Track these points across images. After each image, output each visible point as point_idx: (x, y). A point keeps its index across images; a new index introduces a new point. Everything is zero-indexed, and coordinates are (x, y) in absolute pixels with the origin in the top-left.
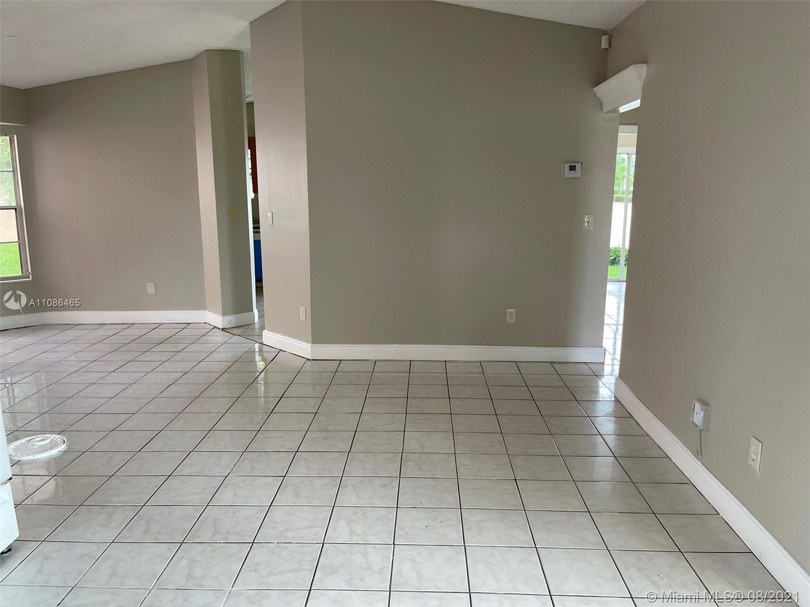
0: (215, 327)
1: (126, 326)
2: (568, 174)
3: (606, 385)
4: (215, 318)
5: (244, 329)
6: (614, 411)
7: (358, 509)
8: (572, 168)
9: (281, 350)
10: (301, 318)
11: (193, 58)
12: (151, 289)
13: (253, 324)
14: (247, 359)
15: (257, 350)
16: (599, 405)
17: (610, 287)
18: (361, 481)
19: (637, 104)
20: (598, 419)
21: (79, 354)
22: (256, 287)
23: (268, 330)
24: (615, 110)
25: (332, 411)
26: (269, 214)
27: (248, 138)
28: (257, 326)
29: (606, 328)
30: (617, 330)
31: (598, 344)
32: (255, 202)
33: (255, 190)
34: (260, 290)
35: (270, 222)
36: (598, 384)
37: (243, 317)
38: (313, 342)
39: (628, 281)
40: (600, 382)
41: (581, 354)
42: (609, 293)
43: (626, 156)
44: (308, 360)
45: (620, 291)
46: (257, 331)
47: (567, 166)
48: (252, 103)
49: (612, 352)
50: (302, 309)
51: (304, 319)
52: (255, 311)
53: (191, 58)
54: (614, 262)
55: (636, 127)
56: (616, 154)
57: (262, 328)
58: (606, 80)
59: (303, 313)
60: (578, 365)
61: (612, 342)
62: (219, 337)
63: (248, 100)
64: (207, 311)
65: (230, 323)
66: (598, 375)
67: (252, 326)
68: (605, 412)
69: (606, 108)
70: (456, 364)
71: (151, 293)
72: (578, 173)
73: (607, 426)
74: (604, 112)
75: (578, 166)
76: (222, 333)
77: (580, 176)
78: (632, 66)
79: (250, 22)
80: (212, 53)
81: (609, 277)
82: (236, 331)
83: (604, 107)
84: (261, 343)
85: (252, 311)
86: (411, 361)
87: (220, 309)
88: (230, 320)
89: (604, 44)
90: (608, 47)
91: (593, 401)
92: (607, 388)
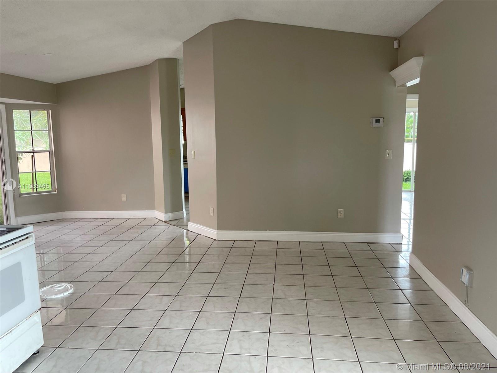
0: (160, 220)
1: (109, 220)
2: (375, 125)
3: (403, 257)
4: (160, 215)
5: (178, 221)
6: (409, 274)
7: (245, 333)
8: (378, 121)
9: (199, 234)
10: (211, 215)
11: (152, 64)
12: (123, 198)
13: (183, 218)
14: (179, 239)
15: (185, 234)
16: (399, 270)
17: (404, 195)
18: (247, 316)
19: (417, 81)
20: (398, 279)
21: (82, 236)
22: (185, 196)
23: (192, 222)
24: (404, 85)
25: (229, 272)
26: (193, 153)
27: (181, 109)
28: (185, 220)
29: (402, 221)
30: (410, 223)
31: (397, 230)
32: (185, 146)
33: (185, 139)
34: (187, 198)
35: (193, 157)
36: (399, 257)
37: (177, 214)
38: (218, 230)
39: (416, 192)
40: (400, 257)
41: (387, 238)
42: (404, 199)
43: (412, 114)
44: (215, 240)
45: (412, 198)
46: (185, 222)
47: (374, 120)
48: (184, 89)
49: (407, 237)
50: (212, 209)
51: (213, 215)
52: (184, 210)
53: (150, 63)
54: (407, 180)
55: (418, 95)
56: (405, 112)
57: (188, 221)
58: (397, 67)
59: (212, 211)
60: (384, 245)
61: (407, 230)
62: (163, 226)
63: (181, 86)
64: (156, 211)
65: (169, 218)
66: (398, 251)
67: (181, 220)
68: (403, 275)
69: (398, 84)
70: (306, 243)
71: (124, 200)
72: (381, 124)
73: (405, 284)
74: (396, 87)
75: (381, 120)
76: (164, 224)
77: (382, 126)
78: (414, 58)
79: (183, 42)
80: (160, 61)
81: (403, 189)
82: (173, 223)
83: (396, 83)
84: (188, 230)
85: (182, 210)
86: (278, 241)
87: (163, 208)
88: (169, 216)
89: (396, 45)
90: (398, 47)
91: (395, 267)
92: (404, 260)
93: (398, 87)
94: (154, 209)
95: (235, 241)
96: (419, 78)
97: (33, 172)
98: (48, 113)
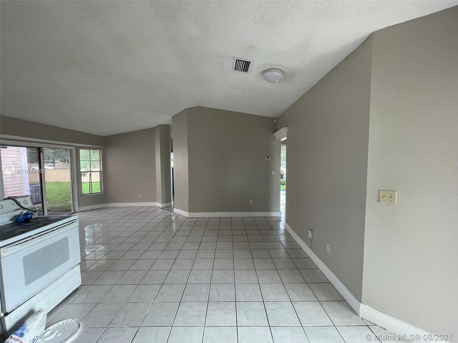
0: (159, 207)
1: (131, 208)
2: (267, 159)
4: (159, 205)
5: (169, 208)
6: (285, 233)
8: (268, 157)
9: (179, 215)
11: (156, 127)
12: (140, 195)
13: (171, 206)
14: (169, 217)
15: (172, 215)
16: (280, 231)
17: (282, 192)
19: (285, 138)
20: (279, 236)
21: (115, 217)
23: (176, 208)
24: (280, 140)
25: (193, 235)
28: (173, 207)
29: (281, 205)
31: (278, 210)
36: (280, 224)
37: (168, 204)
38: (189, 212)
44: (188, 218)
47: (266, 157)
49: (283, 213)
50: (186, 201)
52: (172, 202)
56: (281, 153)
57: (174, 208)
58: (276, 131)
60: (273, 218)
61: (283, 209)
62: (161, 211)
66: (279, 221)
68: (282, 233)
70: (234, 218)
71: (140, 197)
72: (270, 158)
73: (282, 238)
75: (270, 156)
76: (161, 209)
77: (270, 159)
78: (283, 128)
79: (172, 117)
80: (161, 126)
81: (281, 189)
82: (166, 209)
83: (276, 139)
84: (173, 213)
86: (220, 218)
87: (161, 201)
88: (165, 205)
89: (275, 122)
91: (278, 229)
92: (282, 225)
93: (277, 141)
94: (156, 201)
95: (198, 218)
97: (90, 183)
98: (100, 152)
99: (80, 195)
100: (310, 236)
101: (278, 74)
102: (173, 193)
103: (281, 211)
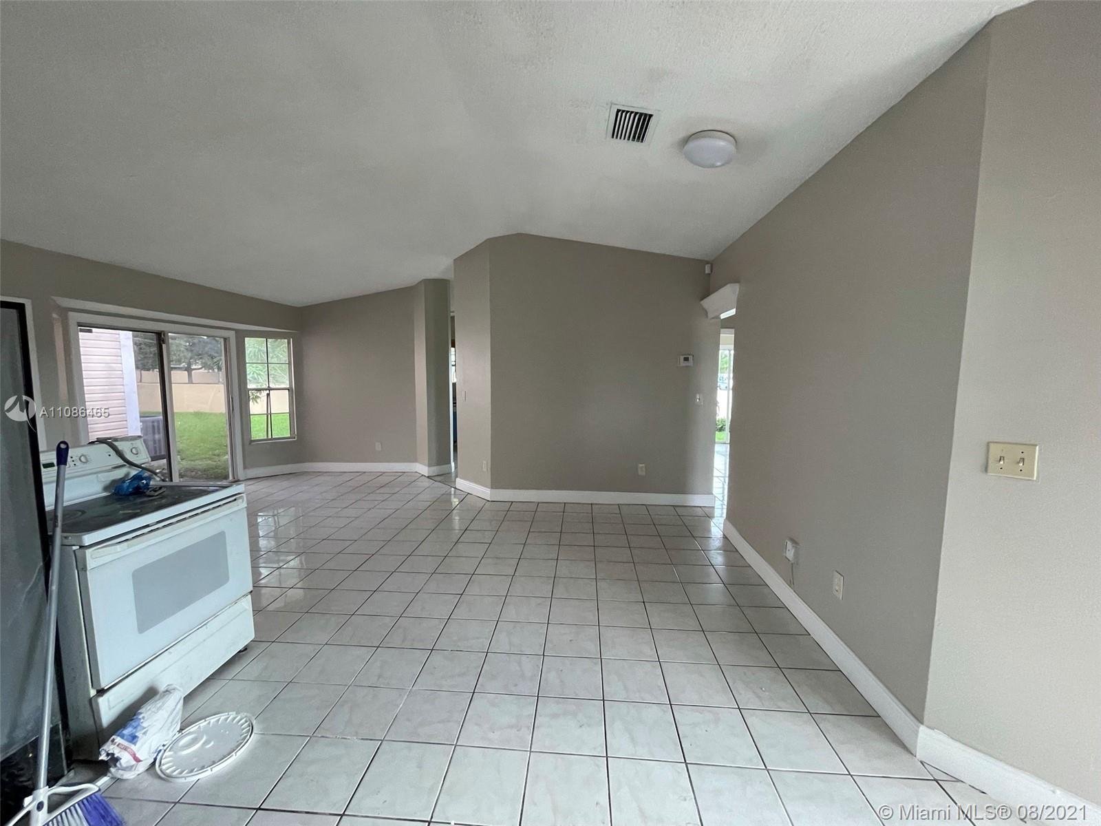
0: (423, 475)
1: (358, 474)
2: (683, 364)
3: (716, 524)
4: (423, 469)
5: (445, 478)
6: (723, 546)
7: (517, 624)
8: (686, 359)
9: (469, 494)
10: (484, 470)
11: (416, 285)
12: (378, 446)
13: (450, 473)
14: (446, 498)
15: (453, 493)
16: (711, 541)
17: (717, 448)
18: (521, 600)
19: (732, 312)
20: (710, 552)
21: (324, 494)
23: (461, 478)
24: (718, 317)
25: (502, 542)
26: (463, 393)
28: (453, 475)
29: (715, 480)
30: (725, 482)
31: (709, 492)
37: (444, 468)
38: (492, 488)
39: (731, 444)
40: (712, 523)
43: (727, 352)
44: (488, 501)
45: (727, 451)
46: (453, 478)
47: (682, 358)
49: (721, 499)
50: (485, 462)
51: (486, 470)
52: (453, 464)
53: (414, 284)
54: (721, 429)
55: (733, 330)
56: (719, 350)
57: (456, 477)
58: (708, 296)
59: (486, 464)
60: (693, 509)
61: (721, 490)
62: (427, 483)
63: (452, 314)
64: (418, 464)
65: (433, 472)
66: (709, 516)
67: (448, 475)
68: (716, 546)
69: (710, 315)
70: (599, 506)
71: (379, 450)
72: (690, 363)
73: (718, 559)
74: (708, 319)
75: (691, 358)
76: (428, 480)
77: (692, 365)
78: (729, 285)
79: (455, 260)
80: (427, 282)
81: (716, 440)
82: (438, 478)
83: (708, 315)
84: (455, 488)
85: (450, 463)
86: (565, 503)
87: (427, 462)
88: (435, 470)
89: (707, 270)
90: (710, 272)
91: (706, 537)
92: (717, 527)
93: (710, 319)
94: (415, 461)
95: (512, 502)
96: (735, 310)
97: (269, 415)
98: (289, 343)
99: (247, 442)
100: (790, 554)
101: (722, 143)
102: (455, 442)
103: (714, 493)
